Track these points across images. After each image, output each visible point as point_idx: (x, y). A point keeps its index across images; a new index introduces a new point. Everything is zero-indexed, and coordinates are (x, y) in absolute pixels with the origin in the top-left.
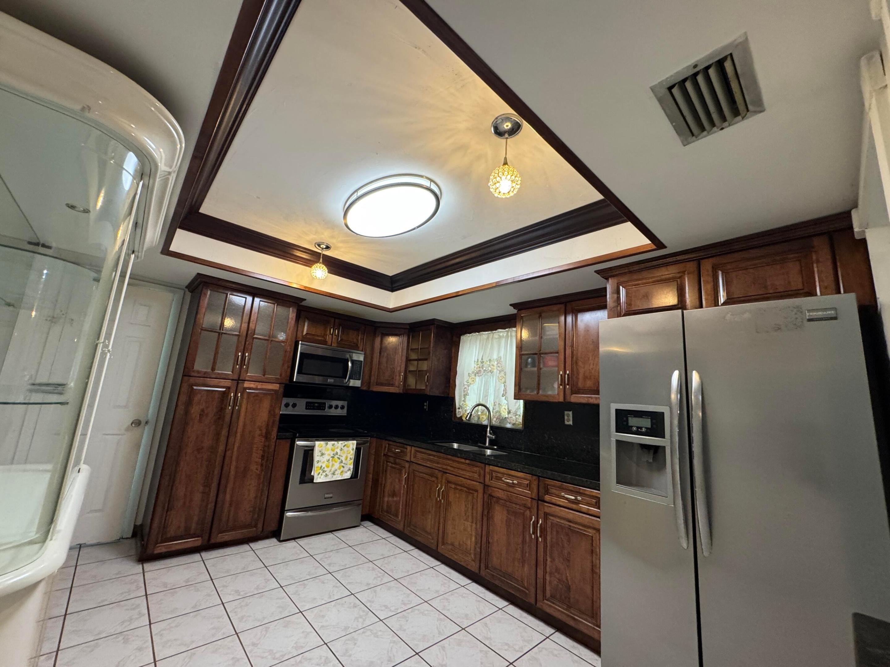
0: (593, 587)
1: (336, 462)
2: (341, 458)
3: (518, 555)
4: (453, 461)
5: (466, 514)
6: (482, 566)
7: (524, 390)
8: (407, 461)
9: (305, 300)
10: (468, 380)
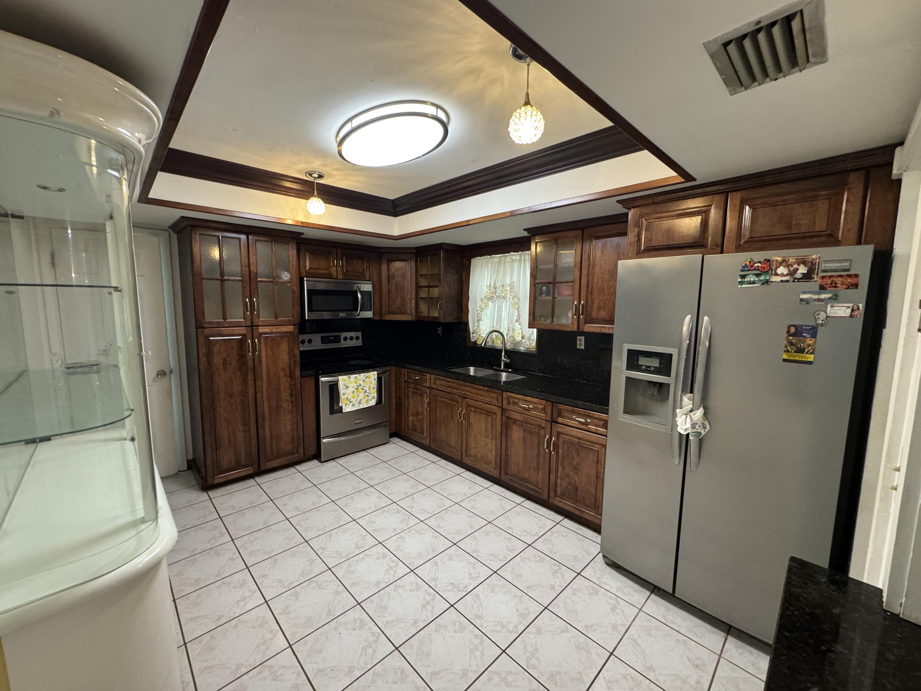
0: (596, 488)
1: (360, 393)
2: (365, 388)
3: (534, 465)
4: (472, 387)
5: (486, 432)
6: (503, 472)
7: (538, 319)
8: (428, 387)
9: (303, 234)
10: (481, 305)
